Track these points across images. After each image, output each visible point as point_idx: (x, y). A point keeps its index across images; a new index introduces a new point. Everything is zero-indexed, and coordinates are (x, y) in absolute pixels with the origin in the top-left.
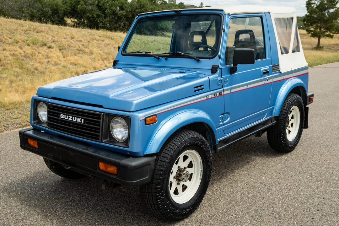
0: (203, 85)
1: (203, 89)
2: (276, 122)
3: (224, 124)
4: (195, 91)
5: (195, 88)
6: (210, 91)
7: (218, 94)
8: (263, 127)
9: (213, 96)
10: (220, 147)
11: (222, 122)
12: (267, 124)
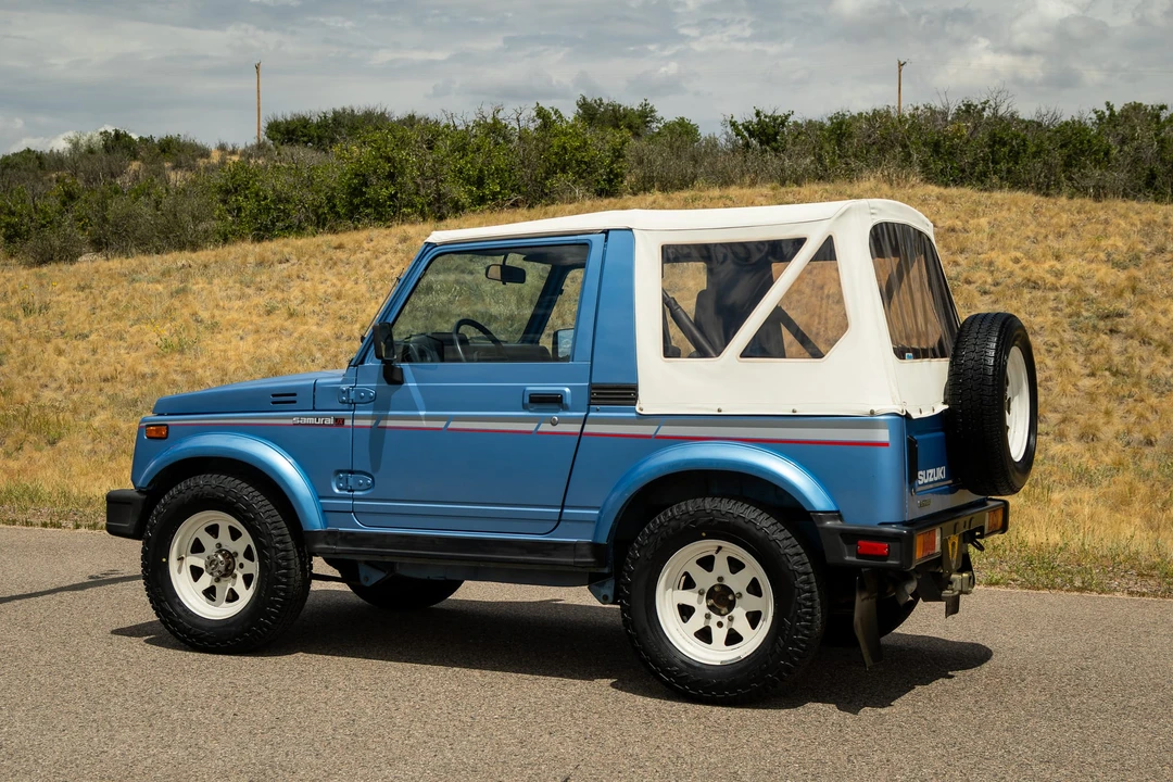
0: (294, 395)
1: (295, 402)
2: (593, 560)
3: (353, 498)
4: (273, 403)
5: (273, 396)
6: (314, 410)
7: (330, 421)
8: (522, 554)
9: (312, 421)
10: (328, 544)
11: (349, 491)
12: (549, 555)
